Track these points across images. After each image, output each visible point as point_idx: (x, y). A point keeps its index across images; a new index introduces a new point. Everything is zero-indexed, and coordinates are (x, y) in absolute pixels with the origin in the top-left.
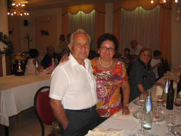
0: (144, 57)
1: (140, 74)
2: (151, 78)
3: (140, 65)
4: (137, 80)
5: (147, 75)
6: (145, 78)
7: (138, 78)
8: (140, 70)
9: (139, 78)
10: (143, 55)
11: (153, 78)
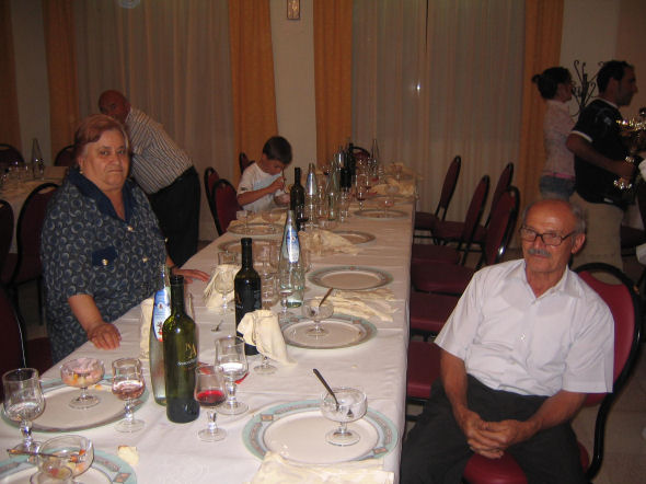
0: (101, 163)
1: (79, 244)
2: (141, 257)
3: (77, 204)
4: (66, 276)
5: (119, 244)
6: (105, 262)
7: (67, 267)
8: (77, 227)
9: (71, 262)
10: (94, 153)
11: (149, 256)
